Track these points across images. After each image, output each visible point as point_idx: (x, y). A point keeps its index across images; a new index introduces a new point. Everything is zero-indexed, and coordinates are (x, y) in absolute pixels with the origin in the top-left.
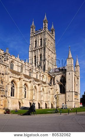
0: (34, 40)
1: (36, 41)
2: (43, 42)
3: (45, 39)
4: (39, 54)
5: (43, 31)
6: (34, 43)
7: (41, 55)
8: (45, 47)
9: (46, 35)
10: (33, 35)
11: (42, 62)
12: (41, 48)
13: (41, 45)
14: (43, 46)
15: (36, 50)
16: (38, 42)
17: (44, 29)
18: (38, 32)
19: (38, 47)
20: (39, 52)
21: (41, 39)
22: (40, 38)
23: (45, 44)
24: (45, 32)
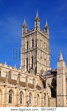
0: (26, 41)
1: (28, 42)
2: (34, 44)
3: (37, 40)
4: (31, 56)
5: (34, 31)
6: (26, 44)
7: (33, 57)
8: (36, 49)
9: (38, 35)
10: (24, 36)
11: (34, 64)
12: (33, 50)
13: (33, 46)
14: (34, 48)
16: (30, 43)
17: (35, 28)
18: (30, 32)
19: (30, 48)
21: (33, 40)
22: (31, 39)
23: (37, 45)
24: (36, 32)
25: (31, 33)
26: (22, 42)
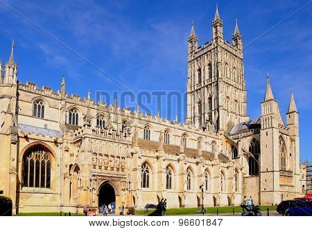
0: (197, 68)
1: (200, 70)
2: (213, 71)
3: (217, 63)
4: (207, 96)
5: (213, 47)
6: (197, 73)
7: (210, 98)
8: (217, 81)
9: (219, 54)
10: (192, 58)
11: (213, 112)
12: (211, 84)
13: (211, 76)
14: (213, 79)
15: (200, 89)
16: (204, 70)
17: (214, 41)
18: (203, 49)
19: (204, 82)
20: (206, 92)
21: (210, 65)
22: (207, 62)
23: (218, 75)
24: (217, 47)
25: (205, 51)
26: (189, 70)
